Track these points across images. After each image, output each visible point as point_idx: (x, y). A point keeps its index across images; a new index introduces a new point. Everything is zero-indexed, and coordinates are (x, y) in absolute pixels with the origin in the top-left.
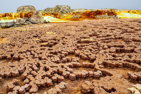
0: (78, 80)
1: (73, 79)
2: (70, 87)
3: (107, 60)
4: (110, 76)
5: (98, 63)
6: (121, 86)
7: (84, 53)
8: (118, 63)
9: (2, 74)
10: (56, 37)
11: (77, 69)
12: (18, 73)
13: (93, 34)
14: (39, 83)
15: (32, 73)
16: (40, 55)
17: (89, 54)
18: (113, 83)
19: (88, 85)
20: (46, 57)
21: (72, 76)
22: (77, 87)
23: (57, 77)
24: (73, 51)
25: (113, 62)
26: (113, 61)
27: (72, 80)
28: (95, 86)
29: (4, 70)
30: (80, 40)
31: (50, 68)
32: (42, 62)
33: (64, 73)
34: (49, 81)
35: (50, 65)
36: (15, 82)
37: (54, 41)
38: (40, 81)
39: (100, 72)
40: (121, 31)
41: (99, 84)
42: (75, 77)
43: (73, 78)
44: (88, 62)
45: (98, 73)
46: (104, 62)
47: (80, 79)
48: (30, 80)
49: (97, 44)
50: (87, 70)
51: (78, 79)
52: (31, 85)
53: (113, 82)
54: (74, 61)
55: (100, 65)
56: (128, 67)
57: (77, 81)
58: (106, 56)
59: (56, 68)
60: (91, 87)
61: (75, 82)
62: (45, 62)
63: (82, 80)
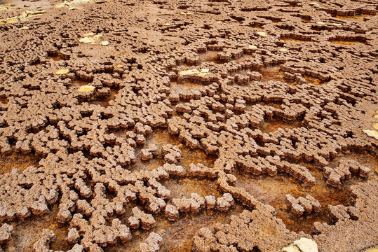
0: (184, 219)
1: (173, 220)
2: (170, 240)
3: (244, 154)
4: (251, 211)
5: (225, 166)
6: (272, 239)
7: (190, 130)
8: (268, 165)
9: (8, 215)
10: (112, 61)
11: (178, 182)
12: (47, 208)
13: (207, 44)
14: (102, 239)
15: (79, 208)
16: (85, 141)
17: (202, 134)
18: (256, 233)
19: (207, 240)
20: (101, 149)
21: (171, 212)
22: (183, 241)
23: (140, 217)
24: (164, 121)
25: (256, 164)
26: (257, 161)
27: (171, 222)
28: (221, 243)
29: (10, 201)
30: (177, 72)
31: (117, 187)
32: (96, 168)
33: (152, 203)
34: (124, 232)
35: (117, 179)
36: (49, 239)
37: (109, 78)
38: (104, 233)
39: (231, 198)
40: (279, 33)
41: (229, 236)
42: (177, 214)
43: (174, 217)
44: (202, 165)
45: (225, 201)
46: (237, 162)
47: (187, 216)
48: (81, 230)
49: (220, 90)
50: (201, 184)
51: (184, 217)
52: (87, 246)
53: (256, 230)
54: (171, 162)
55: (228, 175)
56: (288, 175)
57: (181, 221)
58: (242, 142)
59: (132, 189)
60: (213, 245)
61: (178, 226)
62: (101, 168)
63: (191, 219)
